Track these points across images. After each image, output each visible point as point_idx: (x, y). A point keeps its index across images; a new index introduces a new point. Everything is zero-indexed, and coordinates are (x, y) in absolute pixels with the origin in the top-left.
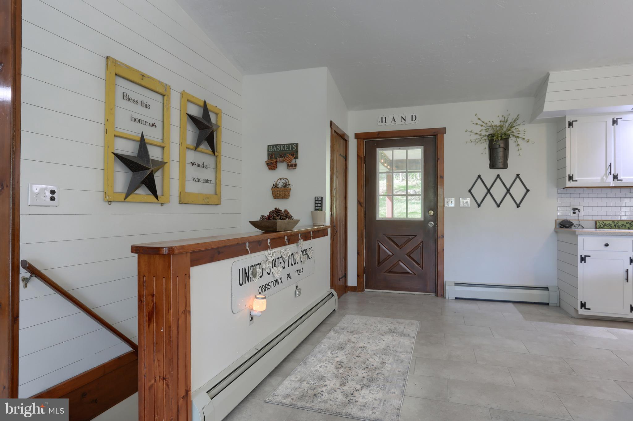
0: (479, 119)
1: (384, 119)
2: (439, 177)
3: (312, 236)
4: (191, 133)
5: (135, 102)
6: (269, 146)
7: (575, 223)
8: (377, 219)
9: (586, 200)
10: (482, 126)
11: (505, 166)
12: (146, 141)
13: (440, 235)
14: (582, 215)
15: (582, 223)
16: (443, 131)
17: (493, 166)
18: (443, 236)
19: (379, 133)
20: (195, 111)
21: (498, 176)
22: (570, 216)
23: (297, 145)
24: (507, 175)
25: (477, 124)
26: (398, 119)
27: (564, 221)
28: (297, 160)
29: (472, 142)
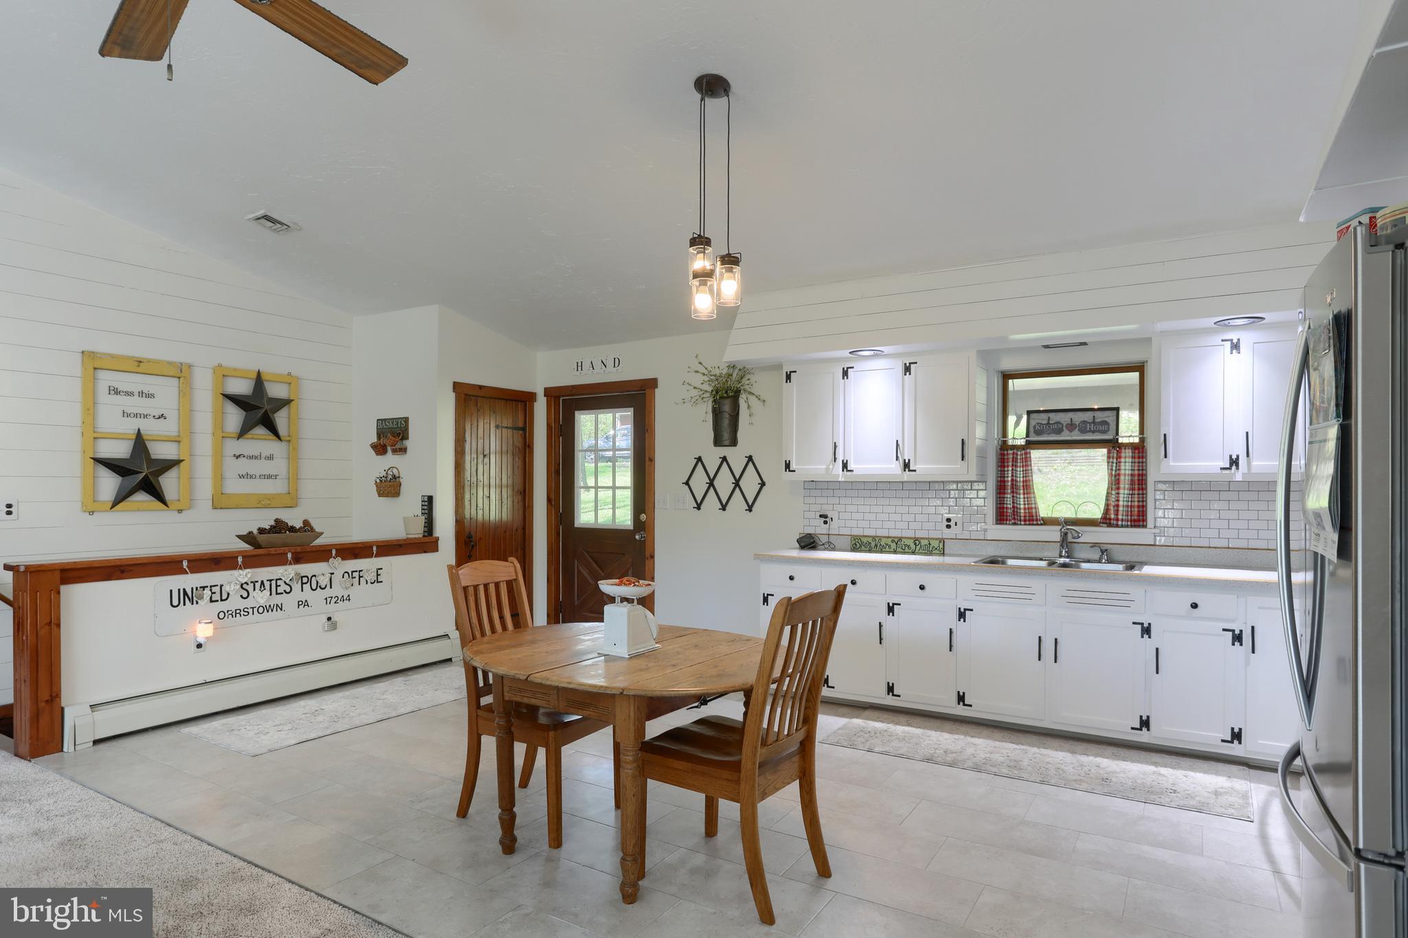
0: (700, 363)
1: (580, 364)
2: (647, 459)
3: (375, 552)
4: (235, 417)
5: (130, 394)
6: (378, 420)
7: (824, 539)
8: (577, 525)
9: (843, 501)
10: (704, 374)
11: (734, 443)
12: (145, 437)
13: (648, 554)
14: (835, 527)
15: (832, 539)
16: (652, 384)
17: (718, 442)
18: (652, 557)
19: (573, 387)
20: (242, 387)
21: (724, 459)
22: (818, 528)
23: (406, 420)
24: (736, 457)
25: (697, 372)
26: (598, 365)
27: (809, 536)
28: (405, 442)
29: (684, 402)
